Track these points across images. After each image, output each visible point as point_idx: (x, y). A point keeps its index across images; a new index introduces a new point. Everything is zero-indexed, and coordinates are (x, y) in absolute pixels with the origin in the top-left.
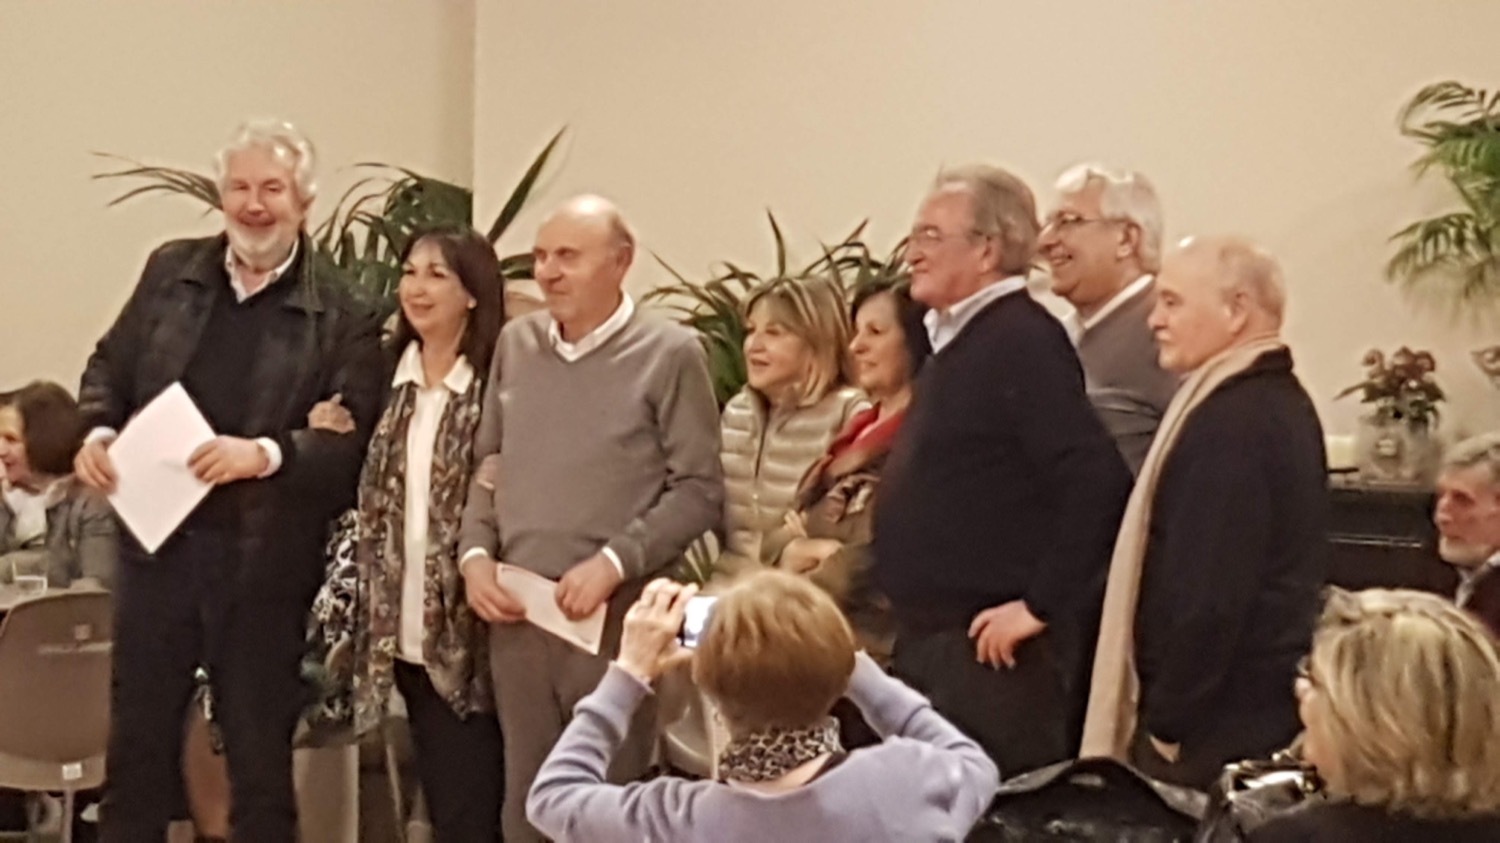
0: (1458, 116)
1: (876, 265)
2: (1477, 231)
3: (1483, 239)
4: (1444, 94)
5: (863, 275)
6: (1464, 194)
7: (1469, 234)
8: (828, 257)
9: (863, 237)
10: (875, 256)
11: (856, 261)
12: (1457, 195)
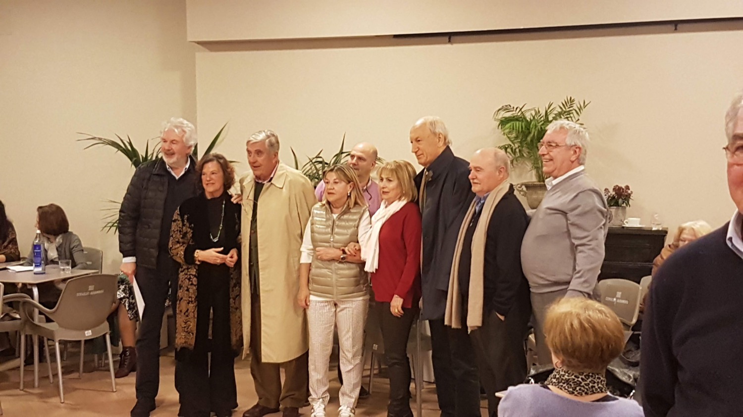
0: (508, 115)
1: (326, 164)
2: (512, 149)
3: (514, 152)
4: (506, 109)
5: (323, 167)
6: (509, 137)
7: (509, 150)
8: (311, 161)
9: (320, 156)
10: (326, 161)
11: (320, 162)
12: (507, 138)
